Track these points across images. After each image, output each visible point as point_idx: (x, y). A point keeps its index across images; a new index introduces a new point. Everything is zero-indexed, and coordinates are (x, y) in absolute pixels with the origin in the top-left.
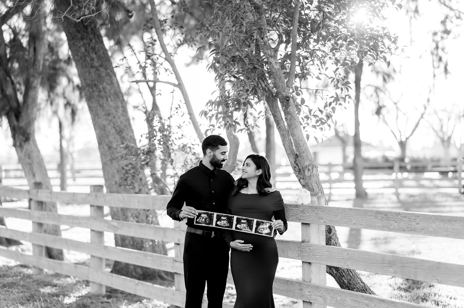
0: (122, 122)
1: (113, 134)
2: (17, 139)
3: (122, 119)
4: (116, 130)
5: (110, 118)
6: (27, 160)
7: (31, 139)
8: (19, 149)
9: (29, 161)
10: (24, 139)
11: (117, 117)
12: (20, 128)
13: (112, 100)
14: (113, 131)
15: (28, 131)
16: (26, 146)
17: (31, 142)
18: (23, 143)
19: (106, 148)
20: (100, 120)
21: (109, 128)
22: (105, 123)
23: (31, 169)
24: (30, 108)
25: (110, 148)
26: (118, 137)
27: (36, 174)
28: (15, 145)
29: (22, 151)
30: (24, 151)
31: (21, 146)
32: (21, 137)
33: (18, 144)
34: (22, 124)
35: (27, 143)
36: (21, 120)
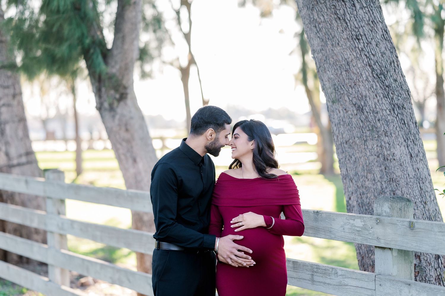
0: (383, 54)
1: (367, 80)
2: (104, 96)
3: (382, 46)
4: (373, 70)
5: (361, 46)
6: (123, 134)
7: (129, 96)
8: (107, 115)
9: (127, 136)
10: (118, 96)
11: (374, 43)
12: (111, 77)
13: (362, 8)
14: (367, 73)
15: (124, 82)
16: (121, 109)
17: (129, 101)
18: (116, 103)
19: (352, 110)
20: (337, 50)
21: (358, 66)
22: (348, 54)
23: (130, 150)
24: (128, 40)
25: (360, 109)
26: (377, 85)
27: (138, 160)
28: (100, 108)
29: (113, 117)
30: (117, 117)
31: (112, 108)
32: (112, 92)
33: (106, 105)
34: (114, 69)
35: (122, 103)
36: (111, 62)
